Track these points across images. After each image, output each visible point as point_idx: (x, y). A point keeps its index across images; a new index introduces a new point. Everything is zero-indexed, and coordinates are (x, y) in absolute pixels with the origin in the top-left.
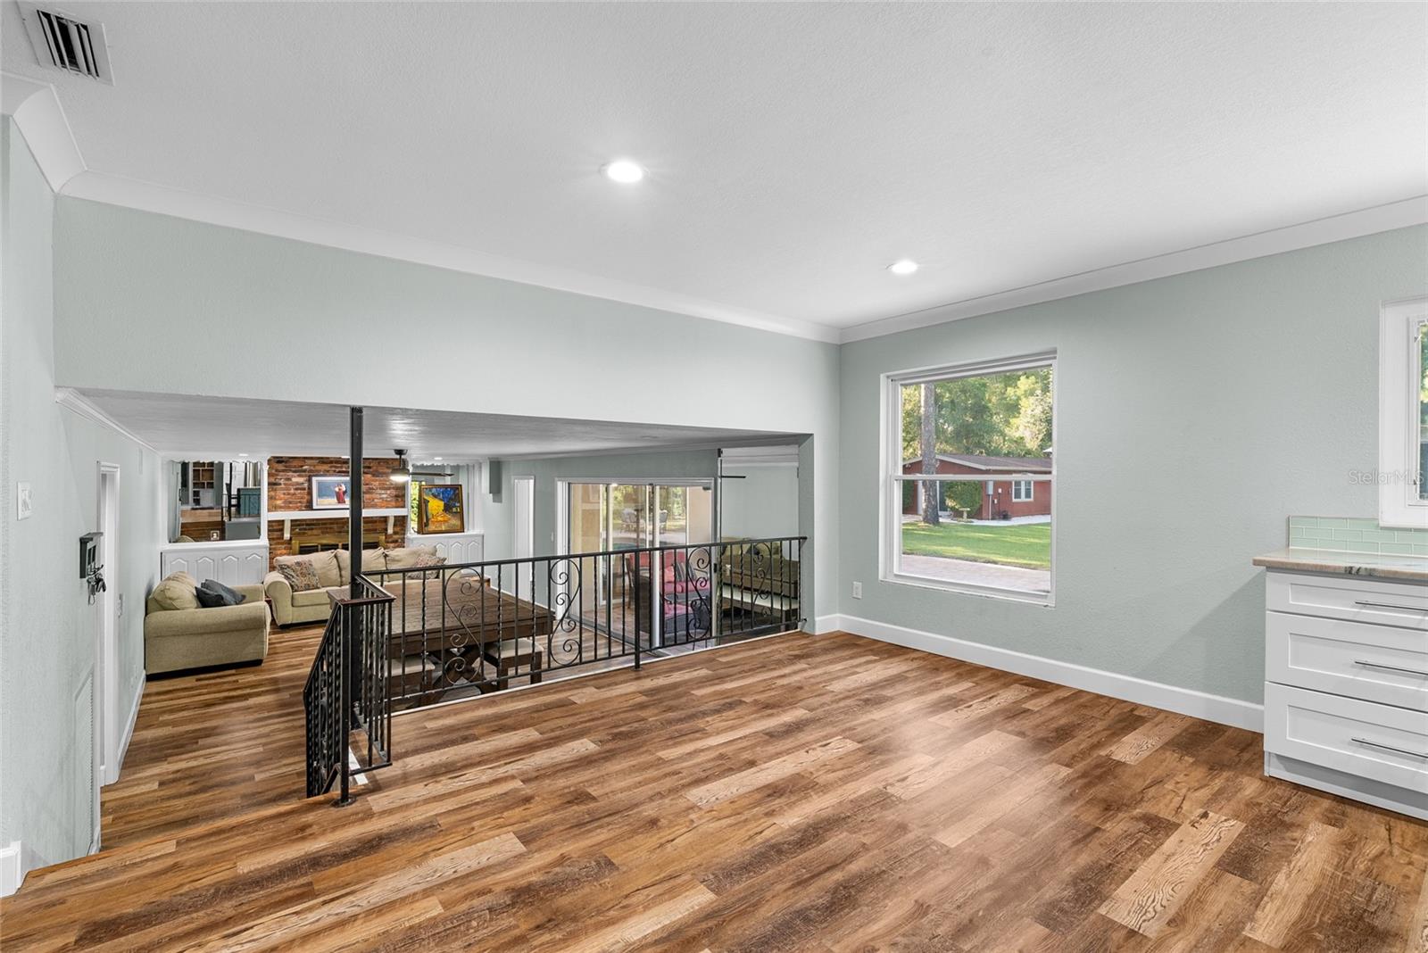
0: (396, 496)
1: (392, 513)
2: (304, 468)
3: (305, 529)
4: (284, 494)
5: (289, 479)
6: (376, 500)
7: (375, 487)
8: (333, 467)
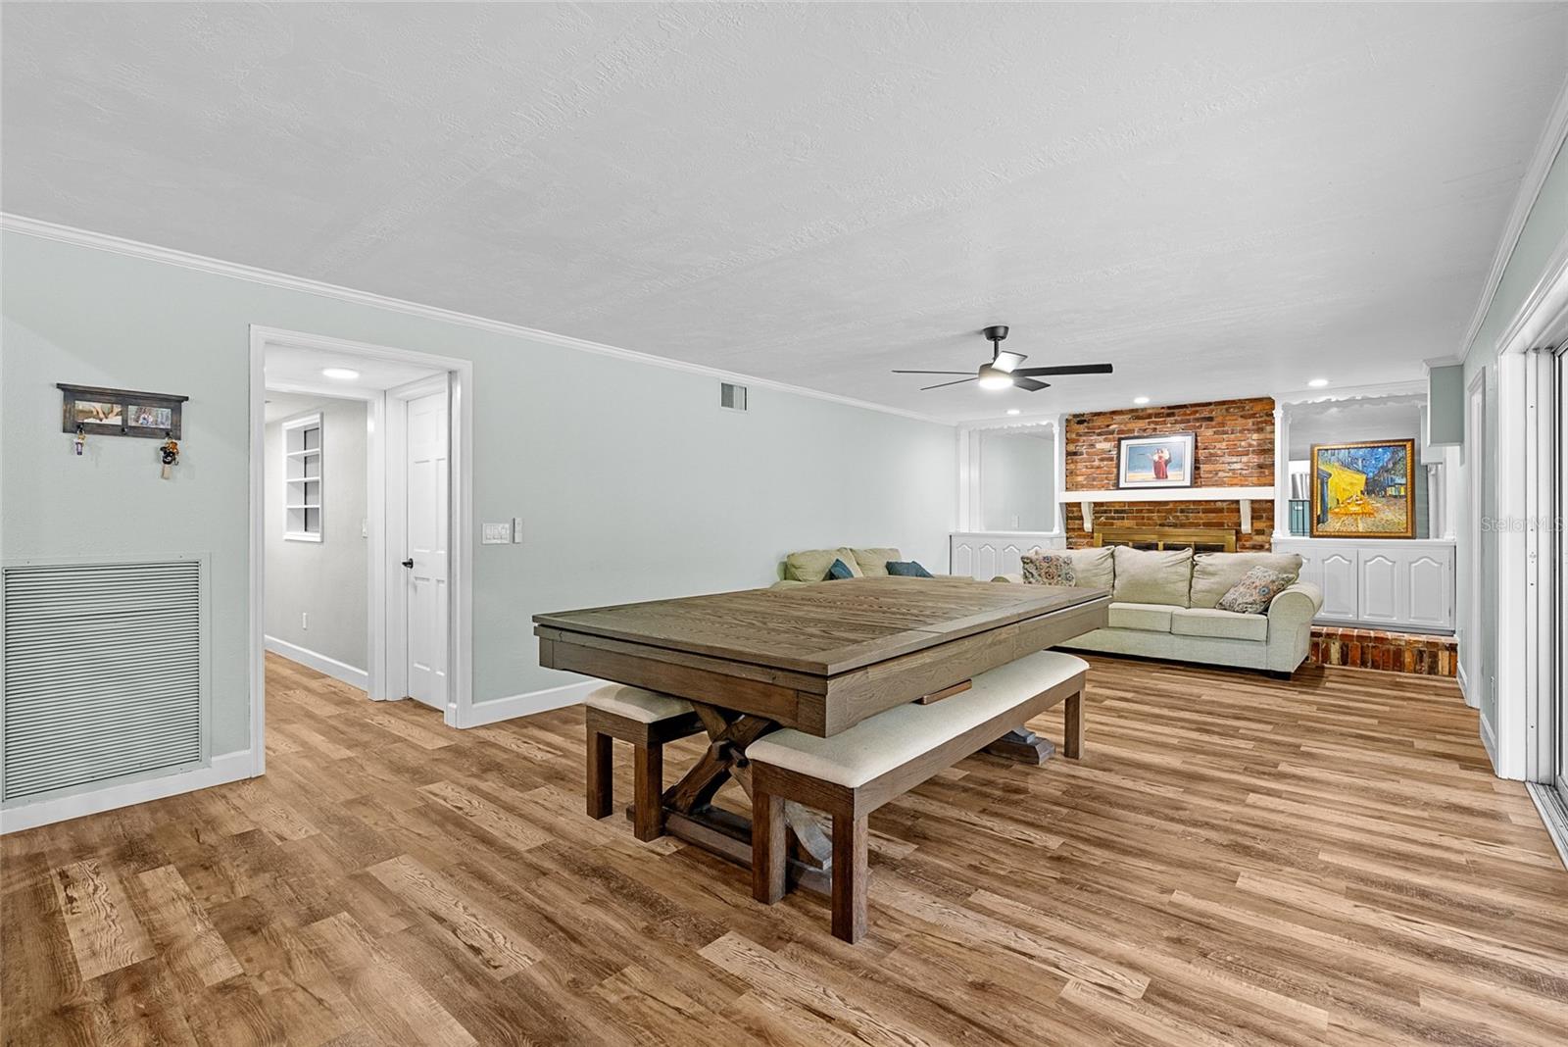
0: (1260, 466)
1: (1245, 494)
2: (1111, 427)
3: (1113, 518)
4: (1087, 467)
5: (1092, 446)
6: (1221, 474)
7: (1219, 452)
8: (1153, 422)
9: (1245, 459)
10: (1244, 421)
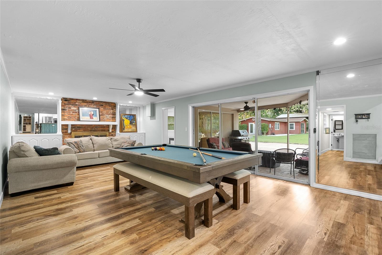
0: (113, 117)
1: (111, 123)
2: (76, 103)
3: (77, 129)
4: (68, 114)
5: (70, 108)
6: (105, 119)
7: (104, 113)
8: (88, 104)
9: (110, 116)
10: (109, 107)
